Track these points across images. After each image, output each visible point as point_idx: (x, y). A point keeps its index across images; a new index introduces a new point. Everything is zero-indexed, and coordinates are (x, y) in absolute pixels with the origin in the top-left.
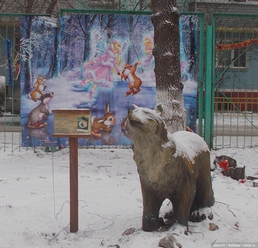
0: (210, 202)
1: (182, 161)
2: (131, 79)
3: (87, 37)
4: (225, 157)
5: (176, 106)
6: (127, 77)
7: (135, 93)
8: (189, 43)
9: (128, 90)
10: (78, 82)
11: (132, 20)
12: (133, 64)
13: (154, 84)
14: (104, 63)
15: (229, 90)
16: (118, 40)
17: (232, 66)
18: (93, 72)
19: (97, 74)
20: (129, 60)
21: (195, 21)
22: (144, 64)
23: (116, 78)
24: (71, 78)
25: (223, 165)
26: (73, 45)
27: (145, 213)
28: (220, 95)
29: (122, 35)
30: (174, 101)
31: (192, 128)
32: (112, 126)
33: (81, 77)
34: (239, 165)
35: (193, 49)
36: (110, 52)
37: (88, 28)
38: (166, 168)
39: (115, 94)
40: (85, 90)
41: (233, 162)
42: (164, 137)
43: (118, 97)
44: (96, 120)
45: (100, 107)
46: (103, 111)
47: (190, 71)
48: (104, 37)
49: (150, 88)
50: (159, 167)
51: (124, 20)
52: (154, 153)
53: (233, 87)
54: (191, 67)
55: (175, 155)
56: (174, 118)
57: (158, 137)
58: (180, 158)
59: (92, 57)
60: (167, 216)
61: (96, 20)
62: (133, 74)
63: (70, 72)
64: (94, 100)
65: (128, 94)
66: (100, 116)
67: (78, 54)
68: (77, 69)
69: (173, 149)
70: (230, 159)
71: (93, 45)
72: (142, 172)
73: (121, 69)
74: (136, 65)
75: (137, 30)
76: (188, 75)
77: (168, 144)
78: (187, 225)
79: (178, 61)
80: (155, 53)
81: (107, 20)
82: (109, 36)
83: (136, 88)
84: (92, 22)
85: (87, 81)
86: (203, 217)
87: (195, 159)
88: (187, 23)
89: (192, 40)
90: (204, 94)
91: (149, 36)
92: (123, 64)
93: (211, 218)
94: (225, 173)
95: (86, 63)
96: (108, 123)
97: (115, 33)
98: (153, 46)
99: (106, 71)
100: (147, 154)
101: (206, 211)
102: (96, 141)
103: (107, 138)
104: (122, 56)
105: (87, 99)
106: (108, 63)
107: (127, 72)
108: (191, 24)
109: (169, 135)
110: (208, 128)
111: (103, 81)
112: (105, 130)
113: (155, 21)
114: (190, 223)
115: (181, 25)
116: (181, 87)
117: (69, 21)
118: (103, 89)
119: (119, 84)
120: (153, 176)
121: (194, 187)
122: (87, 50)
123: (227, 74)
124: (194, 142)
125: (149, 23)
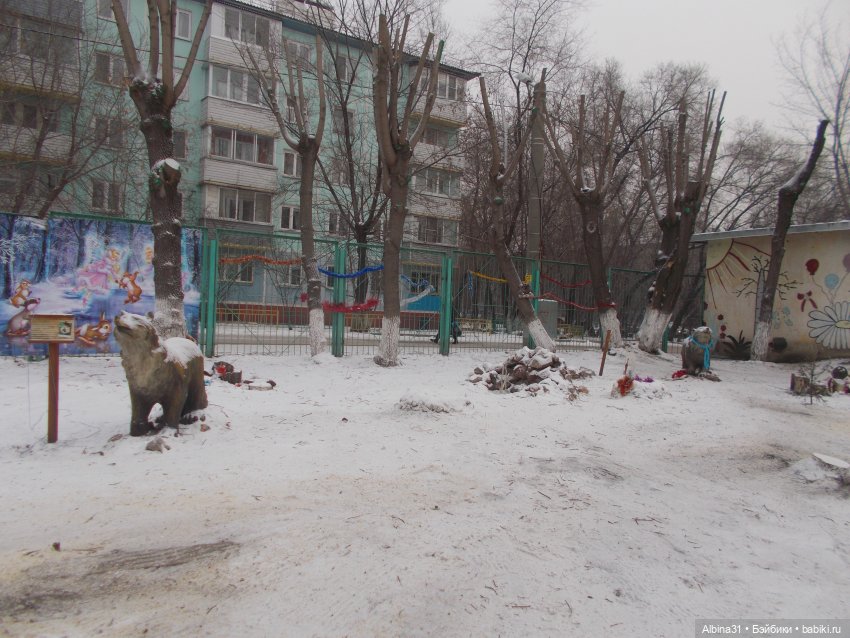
0: (203, 404)
1: (173, 366)
2: (131, 287)
3: (81, 242)
4: (223, 363)
5: (175, 315)
6: (125, 286)
7: (135, 301)
8: (193, 256)
9: (127, 298)
10: (70, 289)
11: (132, 229)
12: (133, 272)
13: (153, 293)
14: (101, 270)
15: (236, 303)
16: (117, 248)
17: (239, 280)
18: (87, 279)
19: (92, 282)
20: (128, 268)
21: (199, 234)
22: (145, 273)
23: (114, 285)
24: (62, 284)
25: (221, 370)
26: (65, 250)
27: (133, 419)
28: (222, 305)
29: (121, 243)
30: (174, 310)
31: (193, 336)
32: (108, 334)
33: (74, 284)
34: (236, 370)
35: (196, 262)
36: (108, 259)
37: (82, 234)
38: (157, 373)
39: (112, 304)
40: (78, 298)
41: (229, 368)
42: (155, 344)
43: (115, 305)
44: (89, 328)
45: (94, 315)
46: (97, 319)
47: (193, 282)
48: (101, 243)
49: (150, 297)
50: (149, 372)
51: (123, 228)
52: (144, 358)
53: (238, 299)
54: (194, 279)
55: (166, 360)
56: (173, 326)
57: (147, 343)
58: (171, 364)
59: (86, 264)
60: (158, 420)
61: (93, 226)
62: (133, 282)
63: (61, 279)
64: (88, 307)
65: (127, 302)
66: (94, 323)
67: (71, 259)
68: (69, 275)
69: (164, 355)
70: (227, 365)
71: (88, 251)
72: (131, 378)
73: (119, 276)
74: (136, 274)
75: (137, 239)
76: (191, 285)
77: (159, 350)
78: (177, 428)
79: (179, 272)
80: (155, 262)
81: (105, 227)
82: (107, 243)
83: (136, 296)
84: (88, 227)
85: (81, 288)
86: (195, 419)
87: (188, 364)
88: (191, 236)
89: (196, 252)
90: (207, 305)
91: (150, 245)
92: (122, 271)
93: (203, 419)
94: (223, 378)
95: (79, 270)
96: (103, 331)
97: (113, 240)
98: (152, 255)
99: (103, 278)
100: (136, 359)
101: (198, 413)
102: (89, 350)
103: (102, 345)
104: (121, 264)
105: (80, 306)
106: (105, 270)
107: (126, 280)
108: (195, 237)
109: (160, 340)
110: (210, 337)
111: (99, 288)
112: (99, 338)
113: (156, 231)
114: (181, 426)
115: (184, 237)
116: (182, 297)
117: (61, 225)
118: (99, 297)
119: (117, 292)
120: (142, 380)
121: (186, 390)
122: (81, 256)
123: (233, 287)
124: (187, 348)
125: (150, 233)
